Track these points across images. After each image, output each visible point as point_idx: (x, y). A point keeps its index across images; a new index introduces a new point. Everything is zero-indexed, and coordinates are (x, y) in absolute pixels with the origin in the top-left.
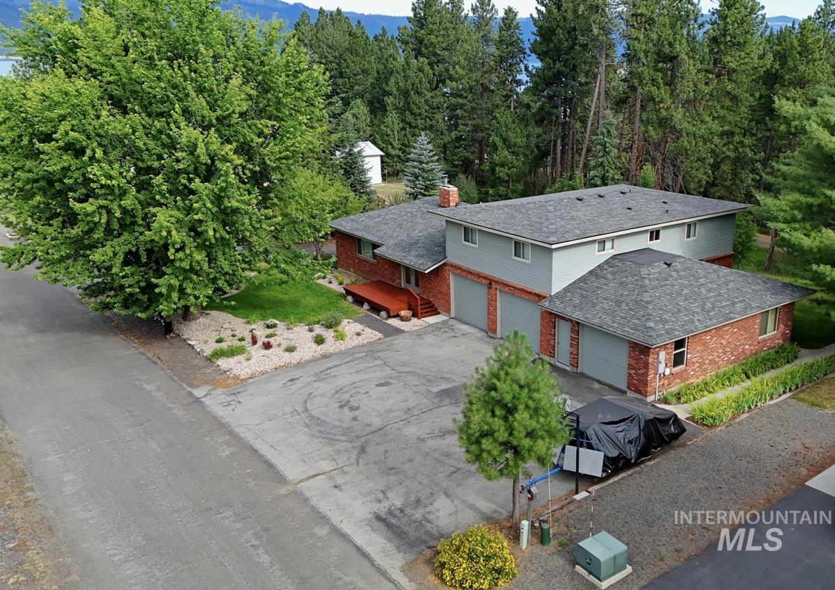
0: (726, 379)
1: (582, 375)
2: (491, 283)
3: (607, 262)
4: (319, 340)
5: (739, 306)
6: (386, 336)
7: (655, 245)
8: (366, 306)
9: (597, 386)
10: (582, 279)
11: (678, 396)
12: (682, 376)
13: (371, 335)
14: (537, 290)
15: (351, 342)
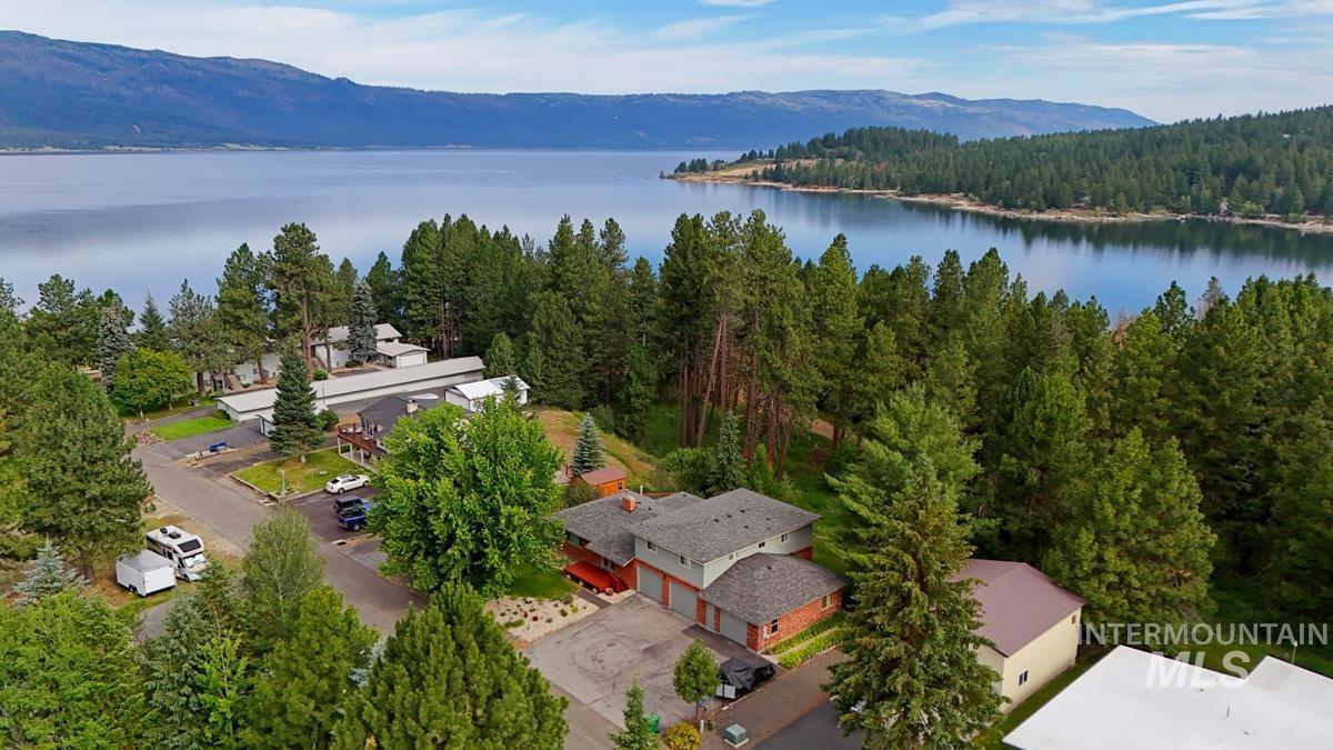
0: (801, 637)
1: (722, 636)
2: (665, 576)
3: (734, 566)
4: (564, 614)
5: (808, 595)
6: (601, 608)
7: (762, 550)
8: (581, 583)
9: (730, 643)
10: (720, 578)
11: (774, 650)
12: (777, 638)
13: (592, 608)
14: (695, 584)
15: (582, 614)
